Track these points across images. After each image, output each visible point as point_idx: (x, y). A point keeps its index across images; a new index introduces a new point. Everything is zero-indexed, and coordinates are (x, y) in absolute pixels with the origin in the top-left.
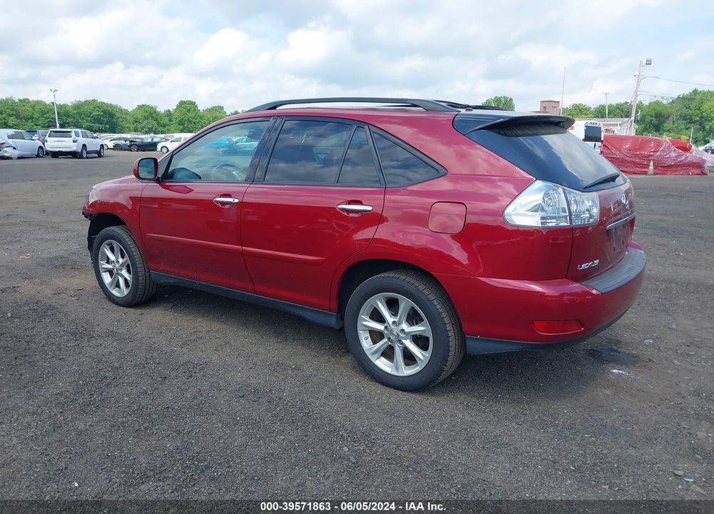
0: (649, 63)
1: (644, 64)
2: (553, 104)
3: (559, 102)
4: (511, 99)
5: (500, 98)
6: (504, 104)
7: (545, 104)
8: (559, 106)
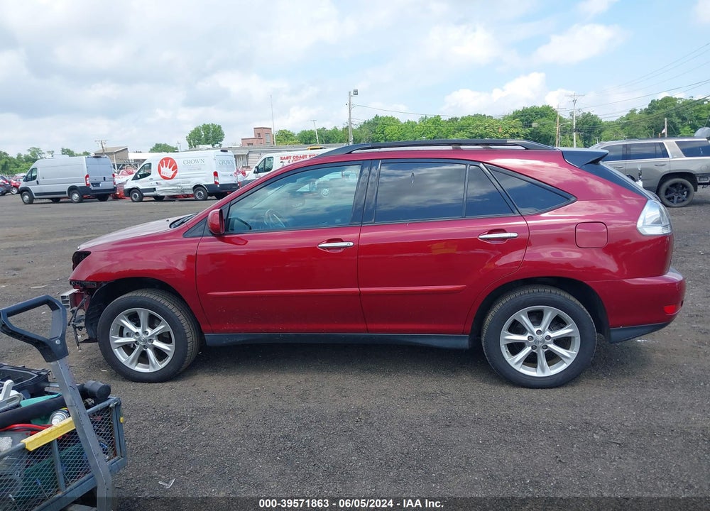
0: (356, 93)
1: (352, 94)
2: (266, 131)
3: (270, 129)
4: (219, 127)
5: (208, 125)
6: (213, 132)
7: (259, 131)
8: (271, 132)
